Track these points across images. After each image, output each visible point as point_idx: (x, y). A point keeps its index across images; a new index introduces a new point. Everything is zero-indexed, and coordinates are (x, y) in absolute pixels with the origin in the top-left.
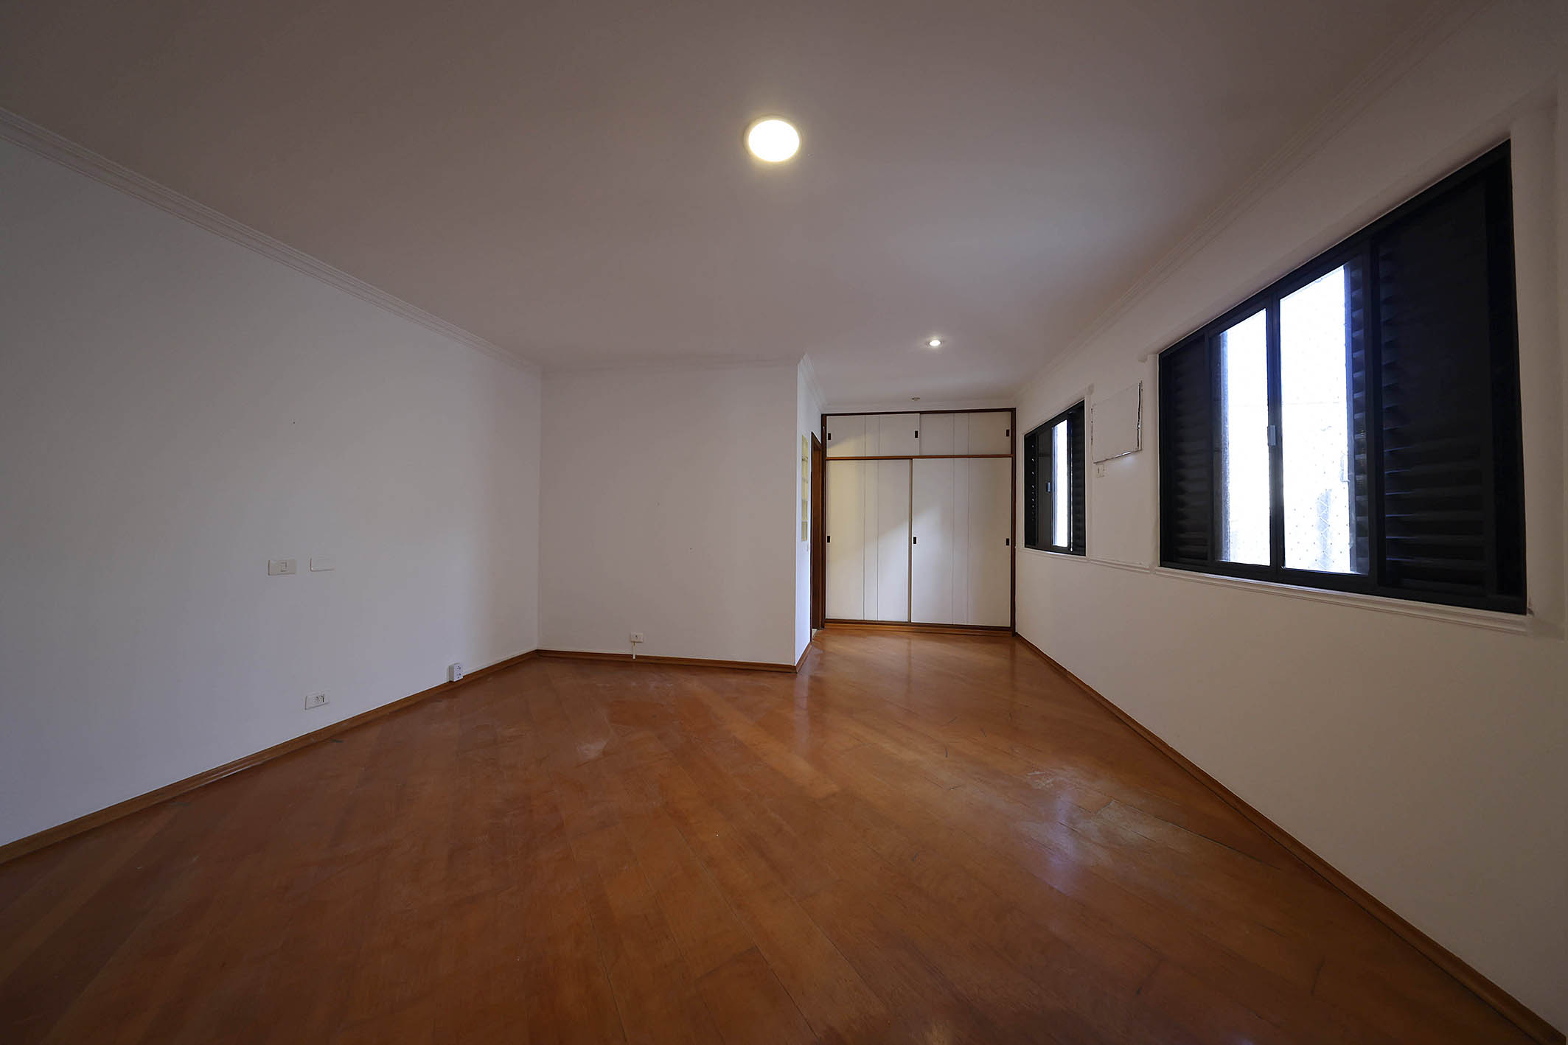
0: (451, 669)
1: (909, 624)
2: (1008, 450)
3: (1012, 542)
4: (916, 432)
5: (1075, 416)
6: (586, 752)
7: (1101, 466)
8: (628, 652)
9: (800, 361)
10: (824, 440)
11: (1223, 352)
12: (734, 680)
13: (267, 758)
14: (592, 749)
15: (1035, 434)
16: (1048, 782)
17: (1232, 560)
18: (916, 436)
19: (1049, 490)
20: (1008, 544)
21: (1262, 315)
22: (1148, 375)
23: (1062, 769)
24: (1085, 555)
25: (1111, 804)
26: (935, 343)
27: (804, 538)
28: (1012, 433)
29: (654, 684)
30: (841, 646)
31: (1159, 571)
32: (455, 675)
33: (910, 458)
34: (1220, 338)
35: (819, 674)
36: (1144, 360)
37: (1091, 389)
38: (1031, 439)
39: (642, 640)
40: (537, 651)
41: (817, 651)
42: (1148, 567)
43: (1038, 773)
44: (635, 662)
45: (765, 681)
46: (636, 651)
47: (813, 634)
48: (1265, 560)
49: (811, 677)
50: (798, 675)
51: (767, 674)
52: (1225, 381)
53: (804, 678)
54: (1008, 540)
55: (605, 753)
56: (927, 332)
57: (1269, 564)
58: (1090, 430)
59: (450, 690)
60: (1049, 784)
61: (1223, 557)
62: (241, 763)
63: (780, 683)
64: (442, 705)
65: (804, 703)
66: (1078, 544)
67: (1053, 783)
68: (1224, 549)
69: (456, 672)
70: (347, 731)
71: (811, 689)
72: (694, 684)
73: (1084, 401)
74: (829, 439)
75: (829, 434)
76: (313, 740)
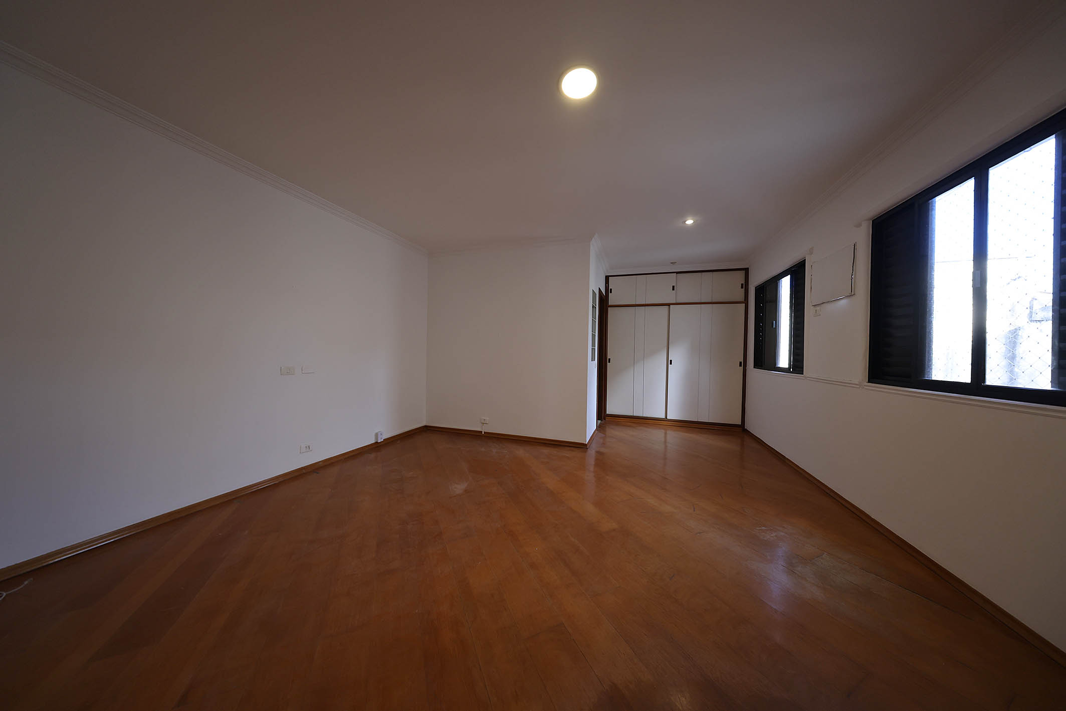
0: (377, 435)
1: (666, 419)
2: (742, 298)
3: (744, 364)
4: (673, 287)
5: (798, 273)
6: (455, 490)
7: (818, 308)
8: (479, 429)
9: (592, 239)
10: (607, 293)
11: (932, 215)
12: (546, 451)
13: (281, 479)
14: (459, 488)
15: (763, 286)
16: (772, 535)
17: (934, 378)
18: (673, 289)
19: (774, 327)
20: (740, 365)
21: (970, 184)
22: (863, 238)
23: (784, 527)
24: (803, 374)
25: (823, 556)
26: (690, 222)
27: (593, 359)
28: (745, 286)
29: (495, 450)
30: (616, 433)
31: (867, 386)
32: (379, 439)
33: (669, 305)
34: (929, 204)
35: (603, 450)
36: (859, 225)
37: (811, 252)
38: (760, 289)
39: (487, 422)
40: (426, 426)
41: (601, 435)
42: (857, 383)
43: (763, 528)
44: (483, 436)
45: (566, 453)
46: (485, 429)
47: (598, 424)
48: (966, 377)
49: (597, 452)
50: (589, 450)
51: (569, 448)
52: (931, 238)
53: (592, 452)
54: (741, 363)
55: (466, 491)
56: (683, 215)
57: (970, 382)
58: (810, 281)
59: (376, 447)
60: (772, 537)
61: (926, 376)
62: (268, 481)
63: (576, 453)
64: (372, 456)
65: (592, 469)
66: (797, 364)
67: (776, 536)
68: (927, 370)
69: (380, 437)
70: (321, 467)
71: (597, 460)
72: (521, 452)
73: (805, 260)
74: (611, 292)
75: (611, 290)
76: (304, 471)
